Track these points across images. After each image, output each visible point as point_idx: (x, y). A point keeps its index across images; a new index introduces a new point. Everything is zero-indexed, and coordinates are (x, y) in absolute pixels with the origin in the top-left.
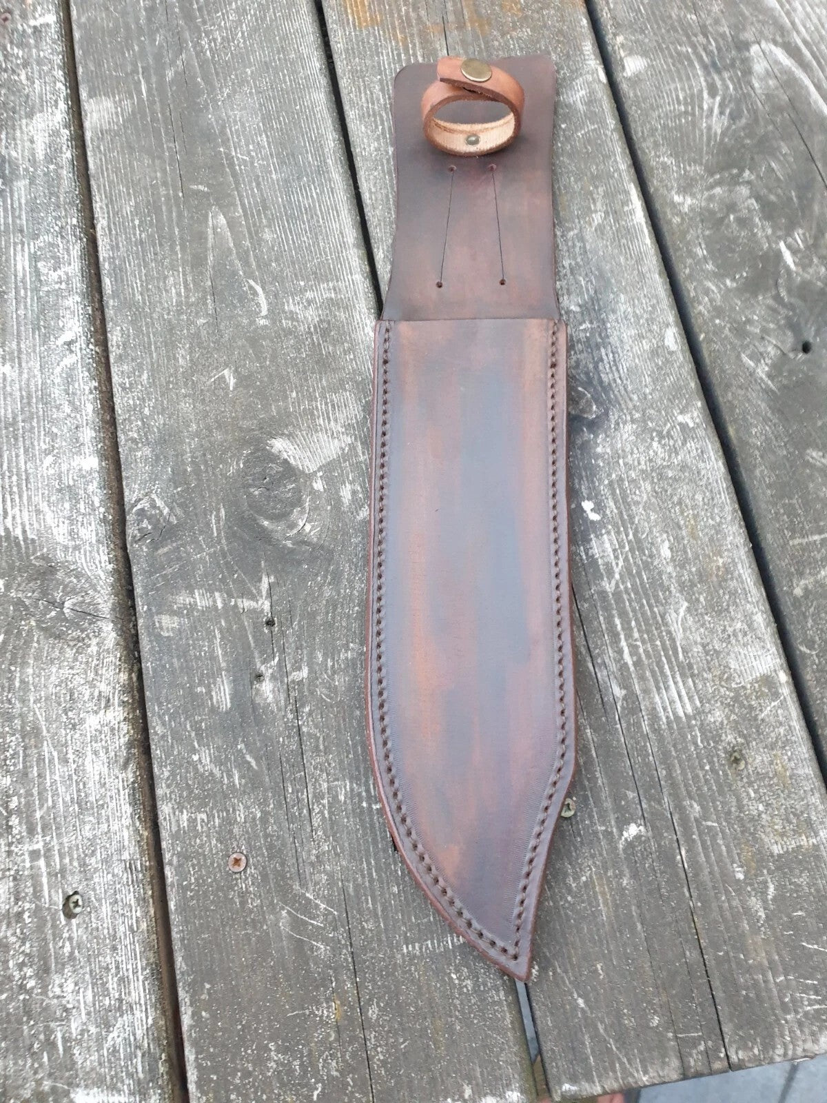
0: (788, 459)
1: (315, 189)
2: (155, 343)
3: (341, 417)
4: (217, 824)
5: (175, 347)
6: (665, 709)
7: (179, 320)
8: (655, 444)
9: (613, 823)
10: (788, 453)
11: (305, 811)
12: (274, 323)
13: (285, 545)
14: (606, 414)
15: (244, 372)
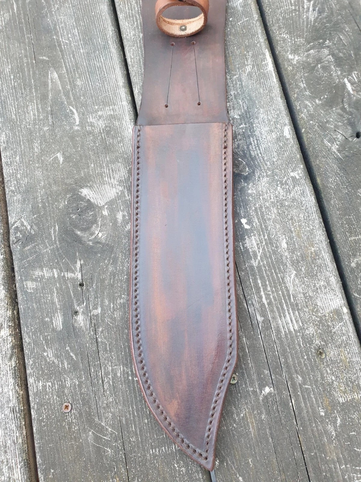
0: (348, 194)
1: (103, 57)
2: (23, 141)
3: (117, 177)
4: (56, 388)
5: (33, 142)
6: (284, 327)
7: (34, 128)
8: (279, 188)
9: (257, 386)
10: (349, 191)
11: (100, 381)
12: (82, 128)
13: (89, 244)
14: (254, 172)
15: (67, 154)
